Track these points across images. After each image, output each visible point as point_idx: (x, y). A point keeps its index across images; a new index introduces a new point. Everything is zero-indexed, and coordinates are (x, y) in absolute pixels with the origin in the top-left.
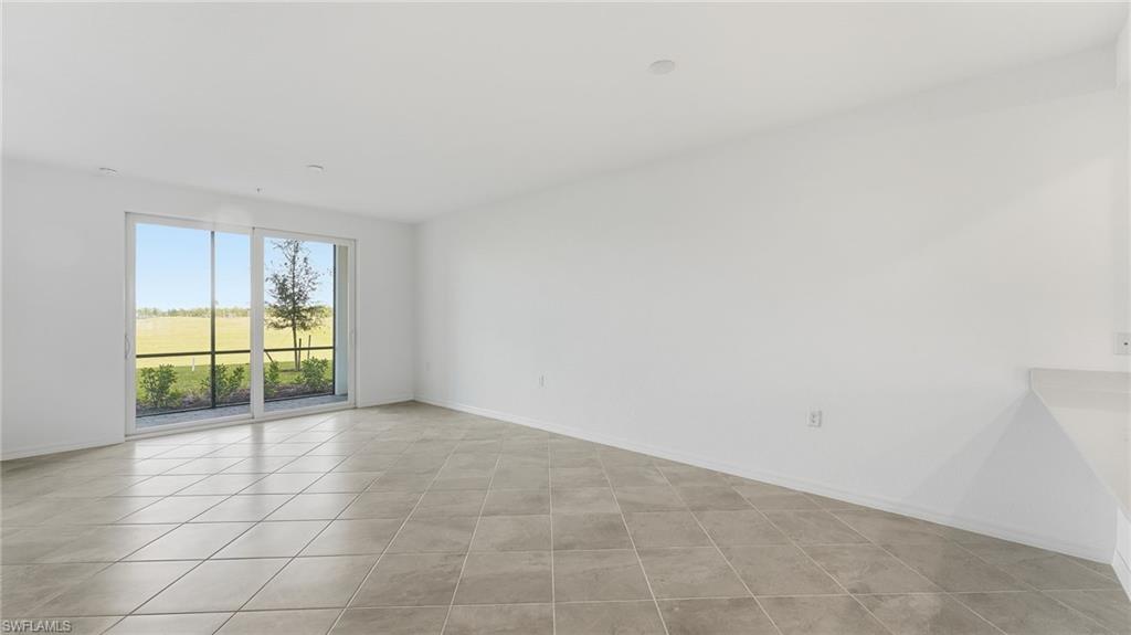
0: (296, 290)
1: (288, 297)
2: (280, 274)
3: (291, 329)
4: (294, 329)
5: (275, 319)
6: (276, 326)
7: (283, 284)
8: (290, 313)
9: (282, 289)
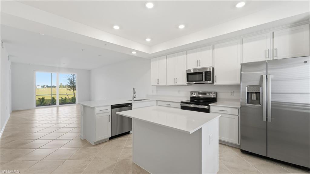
0: (74, 82)
1: (72, 83)
2: (70, 78)
3: (73, 91)
4: (74, 91)
5: (69, 88)
6: (70, 90)
7: (71, 81)
8: (73, 87)
9: (71, 82)
